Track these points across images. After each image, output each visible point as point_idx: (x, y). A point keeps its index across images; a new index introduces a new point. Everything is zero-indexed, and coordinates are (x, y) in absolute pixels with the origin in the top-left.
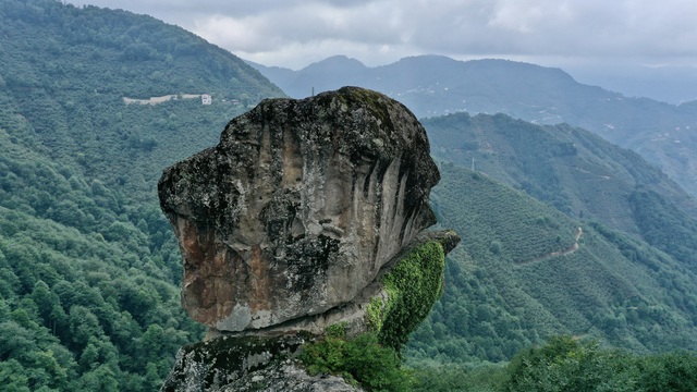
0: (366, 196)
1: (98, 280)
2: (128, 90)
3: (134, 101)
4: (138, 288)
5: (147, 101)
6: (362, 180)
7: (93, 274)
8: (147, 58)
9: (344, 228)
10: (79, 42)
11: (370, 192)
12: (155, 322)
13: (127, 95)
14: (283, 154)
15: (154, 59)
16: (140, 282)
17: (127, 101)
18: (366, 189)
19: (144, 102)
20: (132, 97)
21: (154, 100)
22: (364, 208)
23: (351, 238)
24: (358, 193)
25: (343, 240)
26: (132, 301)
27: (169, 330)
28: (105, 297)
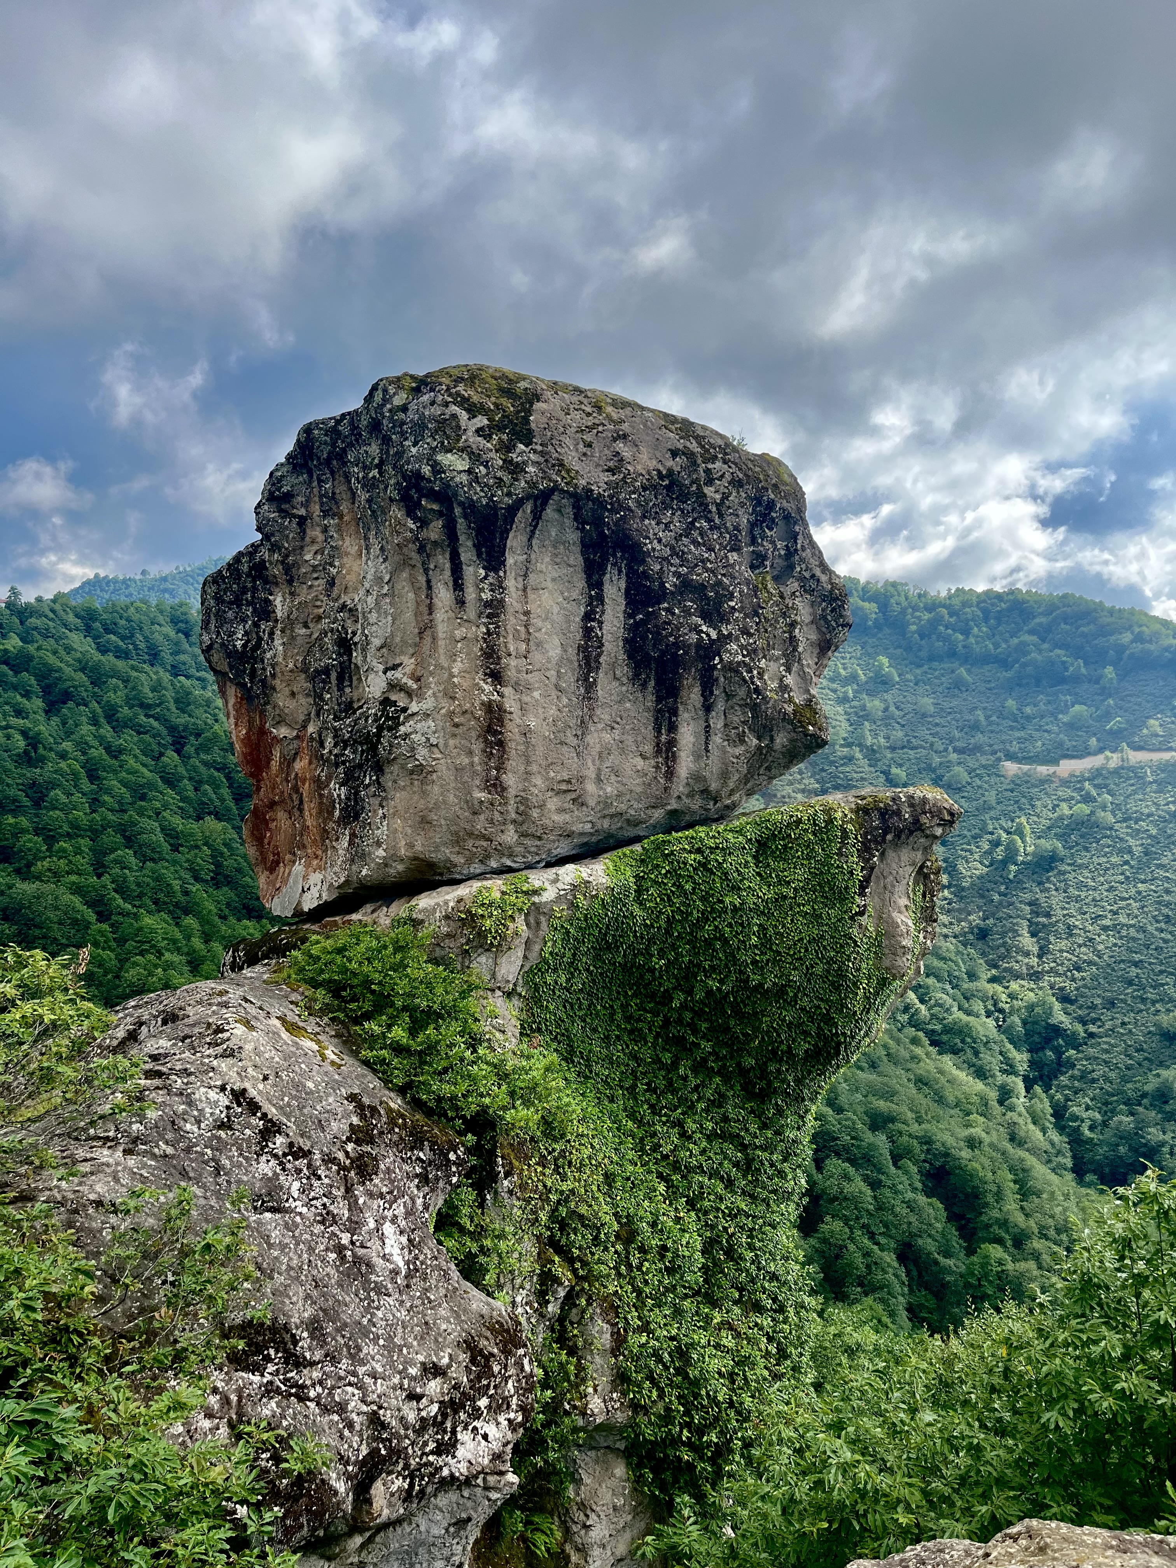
0: (461, 602)
1: (892, 1120)
2: (1015, 747)
3: (1026, 768)
4: (965, 1154)
5: (1052, 769)
6: (443, 560)
7: (882, 1105)
8: (1062, 681)
9: (418, 680)
10: (931, 659)
11: (470, 594)
12: (1000, 1241)
13: (1010, 757)
14: (339, 530)
15: (1076, 679)
16: (972, 1143)
17: (1011, 768)
18: (458, 585)
19: (1043, 770)
20: (1019, 761)
21: (1067, 767)
22: (458, 634)
23: (428, 704)
24: (444, 595)
25: (414, 707)
26: (953, 1179)
27: (1022, 1266)
28: (896, 1159)
